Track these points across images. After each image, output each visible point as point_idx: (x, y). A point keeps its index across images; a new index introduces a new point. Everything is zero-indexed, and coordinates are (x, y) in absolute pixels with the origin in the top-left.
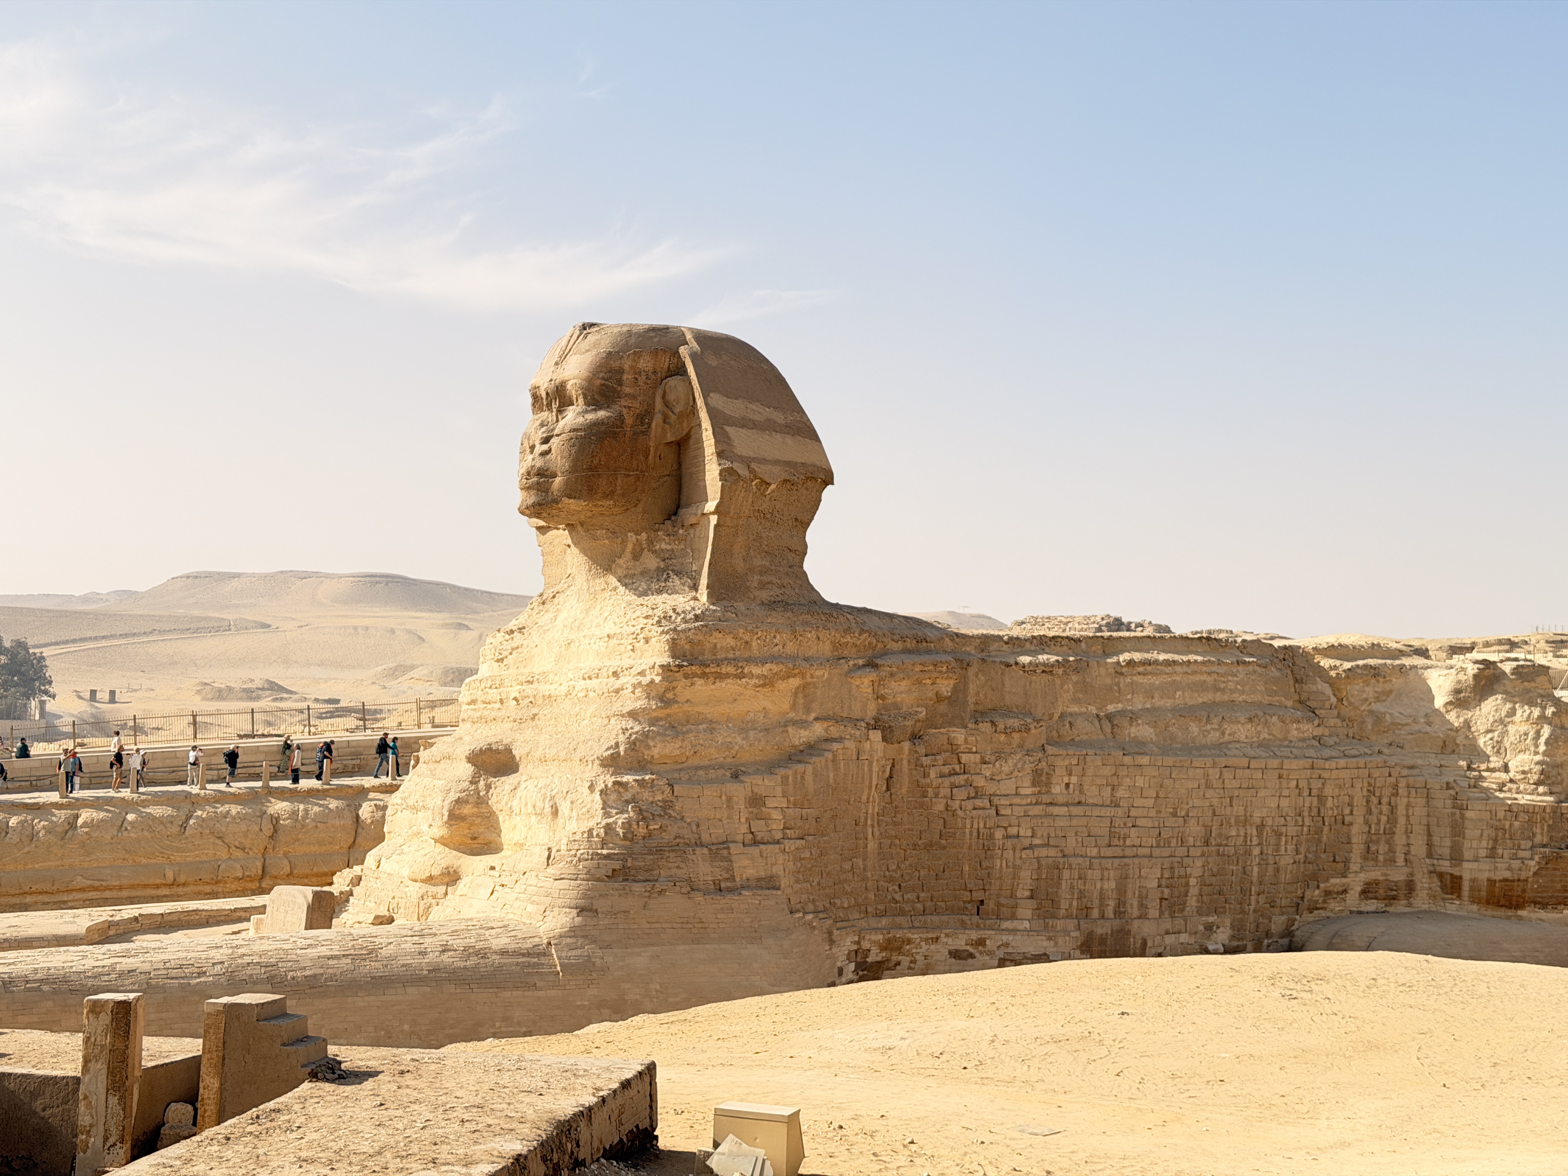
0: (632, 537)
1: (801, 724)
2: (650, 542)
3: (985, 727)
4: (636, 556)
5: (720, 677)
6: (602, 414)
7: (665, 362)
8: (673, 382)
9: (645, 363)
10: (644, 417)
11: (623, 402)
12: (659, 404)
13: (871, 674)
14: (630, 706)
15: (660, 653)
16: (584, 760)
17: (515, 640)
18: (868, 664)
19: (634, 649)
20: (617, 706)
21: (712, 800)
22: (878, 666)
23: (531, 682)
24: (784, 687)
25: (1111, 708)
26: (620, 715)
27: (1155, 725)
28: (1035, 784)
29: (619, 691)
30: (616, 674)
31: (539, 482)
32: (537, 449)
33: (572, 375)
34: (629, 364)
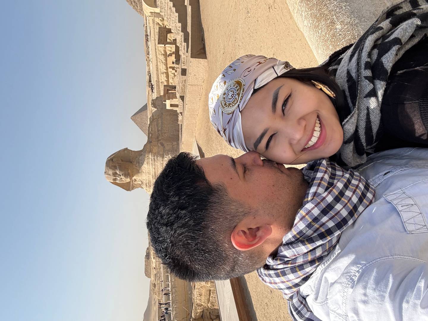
0: (134, 167)
1: (158, 146)
2: (134, 165)
3: (159, 137)
4: (137, 167)
5: (152, 150)
6: (117, 167)
7: (111, 161)
8: (113, 161)
9: (111, 163)
10: (118, 163)
11: (116, 165)
12: (116, 162)
13: (152, 142)
14: (156, 157)
15: (149, 155)
16: (163, 161)
17: (148, 185)
18: (151, 142)
19: (149, 159)
20: (156, 159)
21: (167, 148)
22: (151, 141)
23: (153, 177)
24: (154, 147)
25: (157, 131)
26: (157, 158)
27: (159, 127)
28: (166, 133)
29: (154, 159)
30: (152, 160)
31: (126, 175)
32: (122, 177)
33: (112, 173)
34: (111, 165)
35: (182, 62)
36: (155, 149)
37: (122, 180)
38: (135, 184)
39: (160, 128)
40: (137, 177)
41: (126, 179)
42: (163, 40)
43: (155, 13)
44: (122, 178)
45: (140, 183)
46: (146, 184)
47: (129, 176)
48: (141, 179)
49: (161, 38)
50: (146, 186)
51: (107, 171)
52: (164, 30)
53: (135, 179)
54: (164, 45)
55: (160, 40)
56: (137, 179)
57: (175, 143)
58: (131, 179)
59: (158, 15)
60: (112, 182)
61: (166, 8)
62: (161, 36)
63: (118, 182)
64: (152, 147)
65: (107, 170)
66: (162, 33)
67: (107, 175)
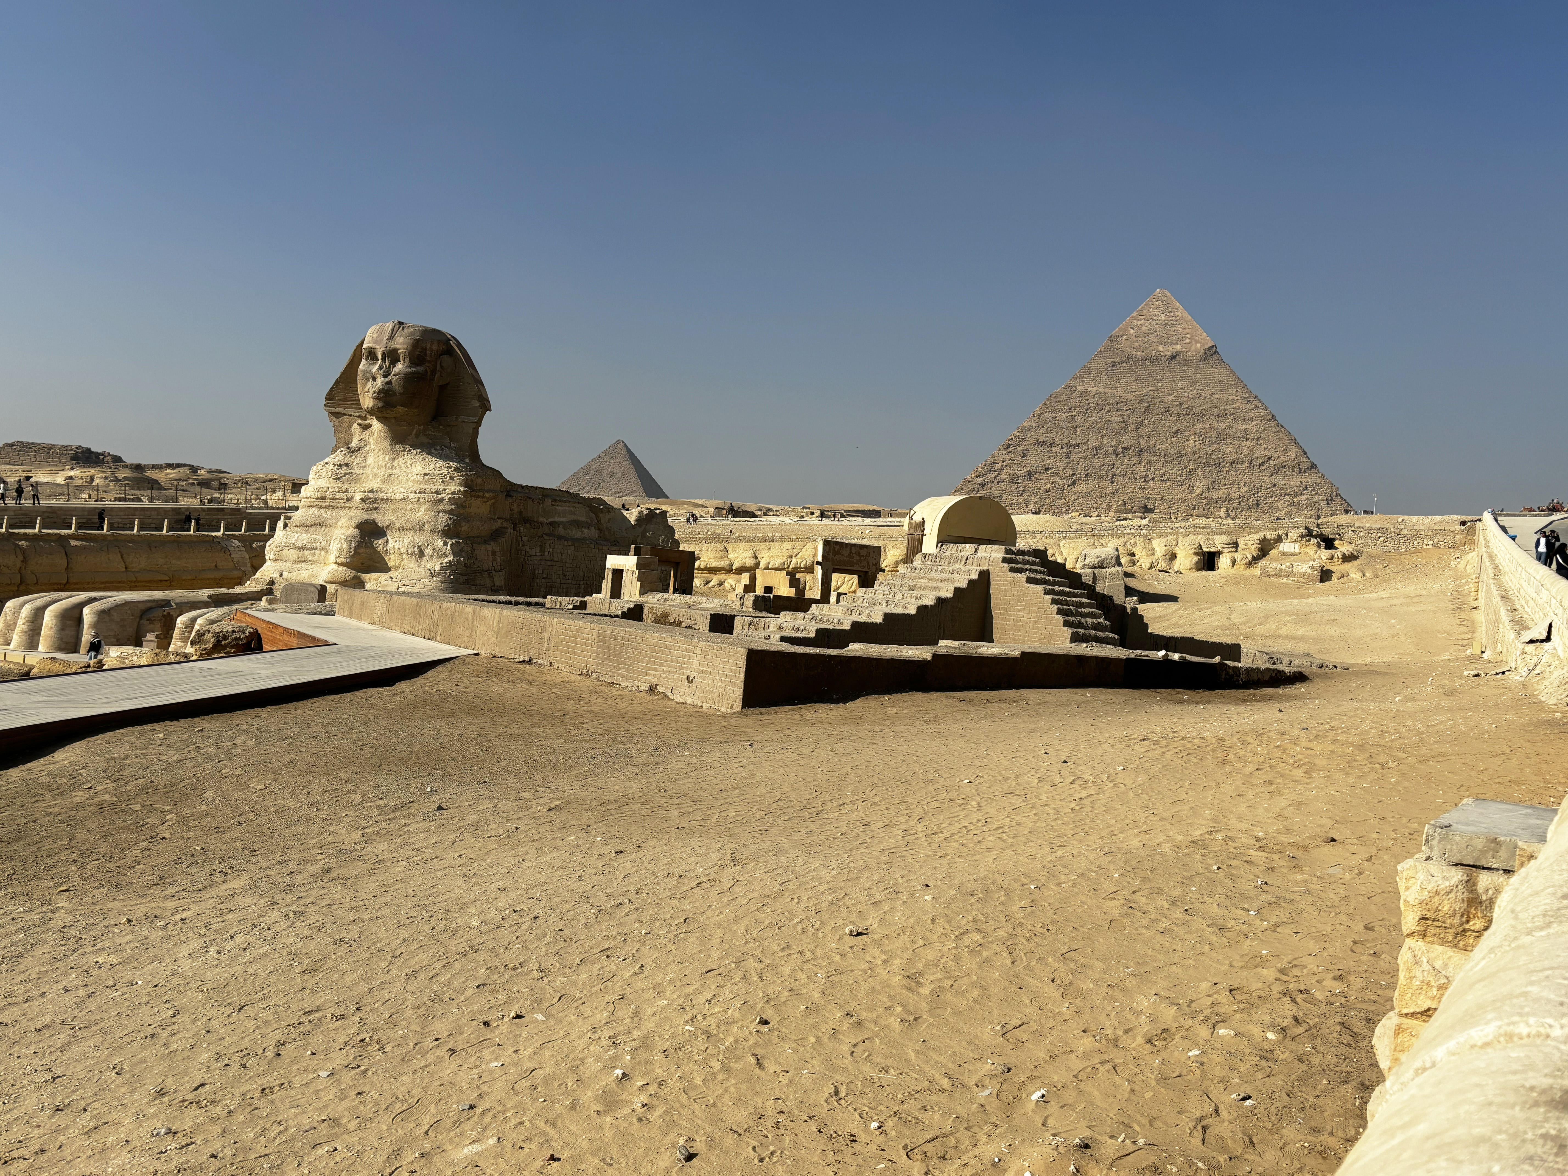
0: (417, 427)
1: (493, 519)
2: (424, 430)
3: (528, 525)
4: (417, 436)
5: (478, 497)
6: (420, 369)
7: (442, 347)
8: (444, 356)
9: (435, 347)
11: (427, 364)
12: (438, 367)
13: (510, 500)
14: (448, 508)
15: (460, 485)
16: (433, 531)
17: (345, 470)
18: (508, 495)
19: (443, 482)
20: (441, 507)
21: (483, 551)
22: (511, 496)
23: (372, 491)
24: (489, 503)
25: (551, 520)
26: (444, 511)
27: (565, 528)
28: (540, 551)
29: (441, 501)
30: (437, 492)
31: (385, 396)
32: (380, 380)
33: (398, 346)
34: (428, 346)
35: (755, 620)
36: (479, 507)
37: (367, 379)
38: (351, 426)
39: (561, 531)
40: (376, 435)
41: (370, 394)
42: (837, 557)
43: (923, 535)
44: (374, 379)
45: (354, 444)
46: (347, 465)
47: (380, 404)
48: (367, 448)
49: (846, 552)
50: (340, 465)
51: (406, 330)
52: (871, 564)
53: (370, 426)
54: (820, 559)
55: (837, 547)
56: (368, 431)
57: (499, 580)
58: (371, 412)
59: (915, 546)
60: (364, 347)
61: (933, 574)
62: (851, 552)
63: (361, 367)
64: (489, 499)
65: (409, 331)
66: (859, 555)
67: (393, 330)
